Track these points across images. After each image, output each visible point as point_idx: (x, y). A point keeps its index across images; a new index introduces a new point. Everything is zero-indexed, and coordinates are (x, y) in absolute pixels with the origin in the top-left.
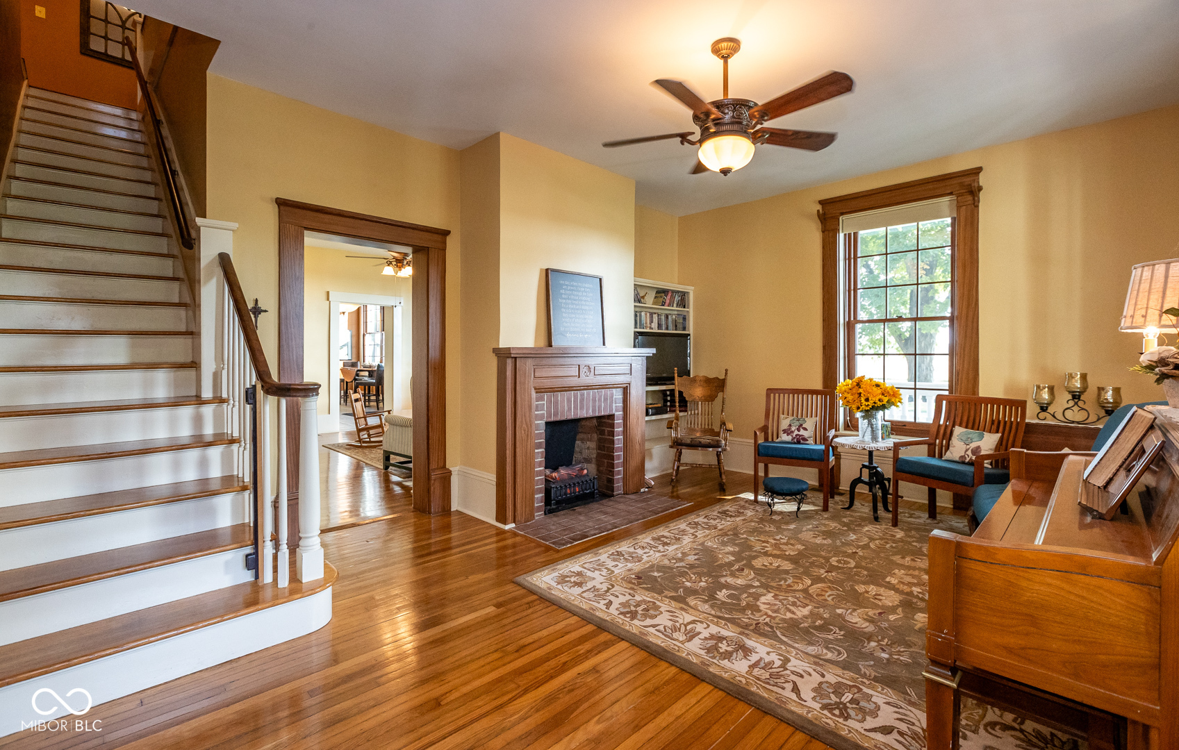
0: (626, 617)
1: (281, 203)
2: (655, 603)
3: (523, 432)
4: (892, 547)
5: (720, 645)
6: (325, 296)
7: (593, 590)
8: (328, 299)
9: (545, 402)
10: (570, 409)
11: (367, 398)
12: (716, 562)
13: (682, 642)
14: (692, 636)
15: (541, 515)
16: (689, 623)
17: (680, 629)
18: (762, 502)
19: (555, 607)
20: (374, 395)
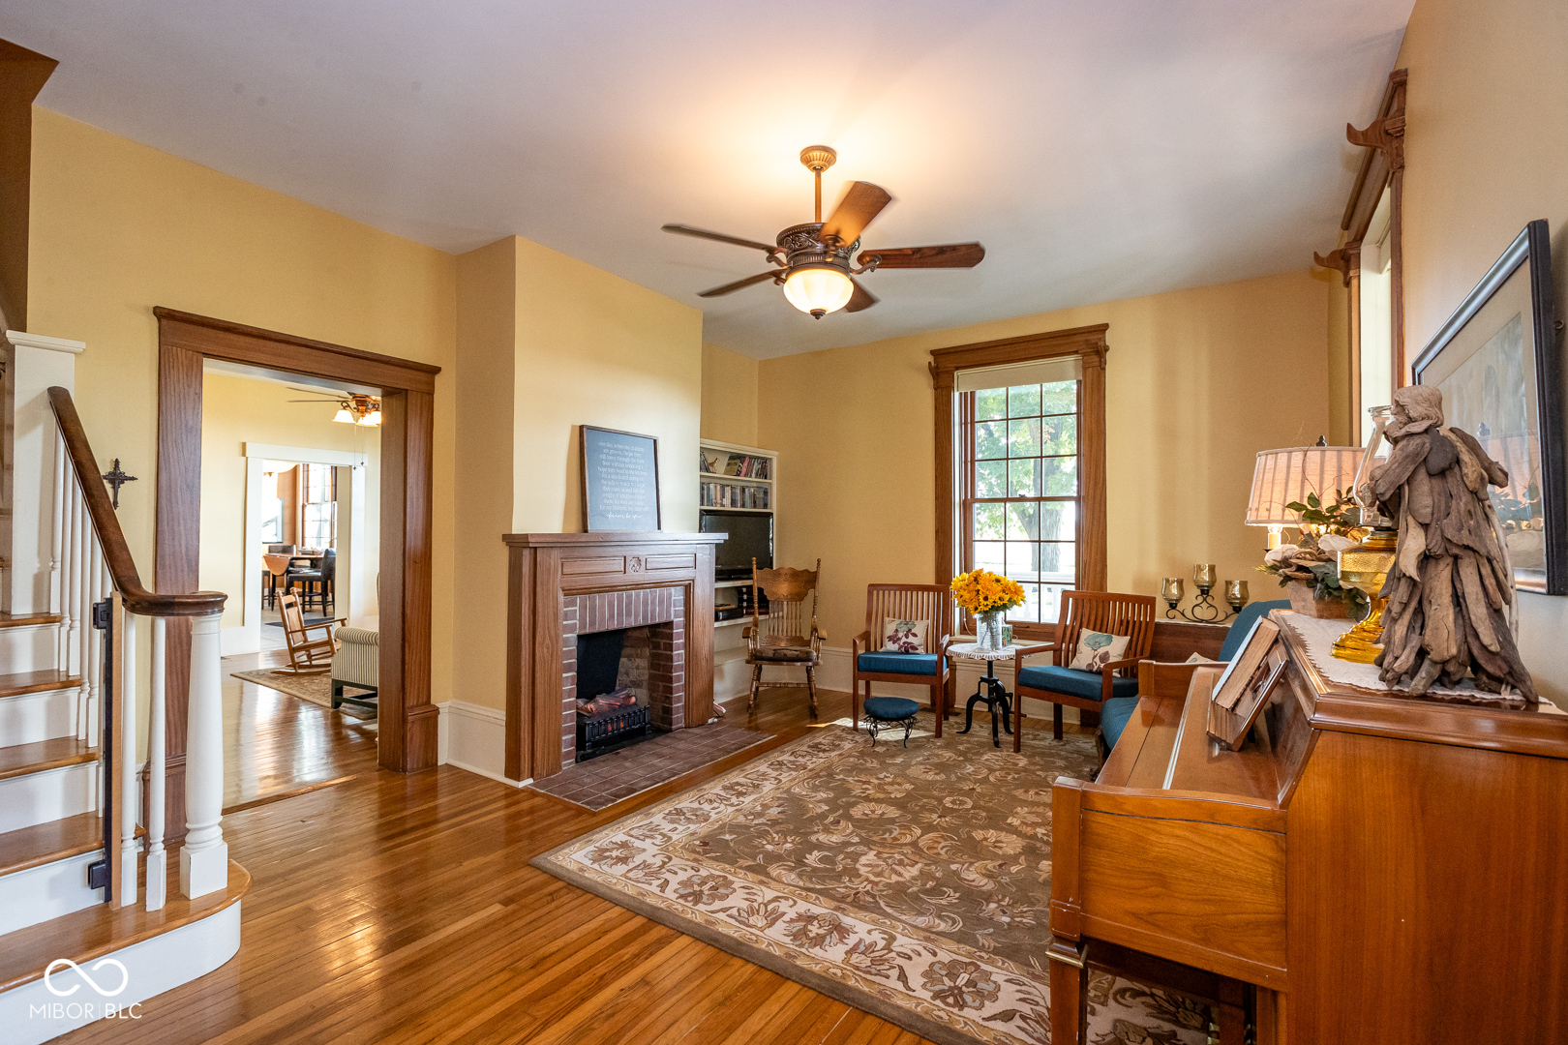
0: (687, 901)
1: (163, 315)
2: (726, 878)
3: (545, 650)
4: (1013, 778)
5: (810, 927)
6: (238, 450)
7: (642, 866)
8: (244, 454)
9: (577, 608)
10: (612, 616)
11: (307, 599)
12: (805, 815)
13: (762, 929)
14: (773, 918)
15: (571, 763)
16: (770, 902)
17: (758, 911)
18: (862, 729)
19: (589, 896)
20: (319, 594)
